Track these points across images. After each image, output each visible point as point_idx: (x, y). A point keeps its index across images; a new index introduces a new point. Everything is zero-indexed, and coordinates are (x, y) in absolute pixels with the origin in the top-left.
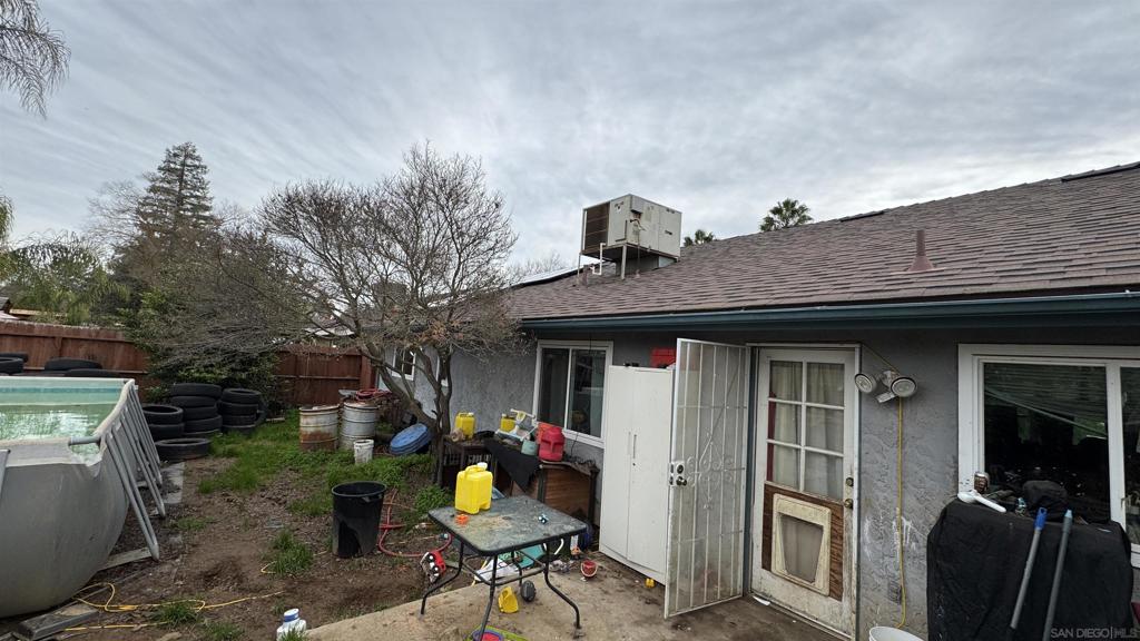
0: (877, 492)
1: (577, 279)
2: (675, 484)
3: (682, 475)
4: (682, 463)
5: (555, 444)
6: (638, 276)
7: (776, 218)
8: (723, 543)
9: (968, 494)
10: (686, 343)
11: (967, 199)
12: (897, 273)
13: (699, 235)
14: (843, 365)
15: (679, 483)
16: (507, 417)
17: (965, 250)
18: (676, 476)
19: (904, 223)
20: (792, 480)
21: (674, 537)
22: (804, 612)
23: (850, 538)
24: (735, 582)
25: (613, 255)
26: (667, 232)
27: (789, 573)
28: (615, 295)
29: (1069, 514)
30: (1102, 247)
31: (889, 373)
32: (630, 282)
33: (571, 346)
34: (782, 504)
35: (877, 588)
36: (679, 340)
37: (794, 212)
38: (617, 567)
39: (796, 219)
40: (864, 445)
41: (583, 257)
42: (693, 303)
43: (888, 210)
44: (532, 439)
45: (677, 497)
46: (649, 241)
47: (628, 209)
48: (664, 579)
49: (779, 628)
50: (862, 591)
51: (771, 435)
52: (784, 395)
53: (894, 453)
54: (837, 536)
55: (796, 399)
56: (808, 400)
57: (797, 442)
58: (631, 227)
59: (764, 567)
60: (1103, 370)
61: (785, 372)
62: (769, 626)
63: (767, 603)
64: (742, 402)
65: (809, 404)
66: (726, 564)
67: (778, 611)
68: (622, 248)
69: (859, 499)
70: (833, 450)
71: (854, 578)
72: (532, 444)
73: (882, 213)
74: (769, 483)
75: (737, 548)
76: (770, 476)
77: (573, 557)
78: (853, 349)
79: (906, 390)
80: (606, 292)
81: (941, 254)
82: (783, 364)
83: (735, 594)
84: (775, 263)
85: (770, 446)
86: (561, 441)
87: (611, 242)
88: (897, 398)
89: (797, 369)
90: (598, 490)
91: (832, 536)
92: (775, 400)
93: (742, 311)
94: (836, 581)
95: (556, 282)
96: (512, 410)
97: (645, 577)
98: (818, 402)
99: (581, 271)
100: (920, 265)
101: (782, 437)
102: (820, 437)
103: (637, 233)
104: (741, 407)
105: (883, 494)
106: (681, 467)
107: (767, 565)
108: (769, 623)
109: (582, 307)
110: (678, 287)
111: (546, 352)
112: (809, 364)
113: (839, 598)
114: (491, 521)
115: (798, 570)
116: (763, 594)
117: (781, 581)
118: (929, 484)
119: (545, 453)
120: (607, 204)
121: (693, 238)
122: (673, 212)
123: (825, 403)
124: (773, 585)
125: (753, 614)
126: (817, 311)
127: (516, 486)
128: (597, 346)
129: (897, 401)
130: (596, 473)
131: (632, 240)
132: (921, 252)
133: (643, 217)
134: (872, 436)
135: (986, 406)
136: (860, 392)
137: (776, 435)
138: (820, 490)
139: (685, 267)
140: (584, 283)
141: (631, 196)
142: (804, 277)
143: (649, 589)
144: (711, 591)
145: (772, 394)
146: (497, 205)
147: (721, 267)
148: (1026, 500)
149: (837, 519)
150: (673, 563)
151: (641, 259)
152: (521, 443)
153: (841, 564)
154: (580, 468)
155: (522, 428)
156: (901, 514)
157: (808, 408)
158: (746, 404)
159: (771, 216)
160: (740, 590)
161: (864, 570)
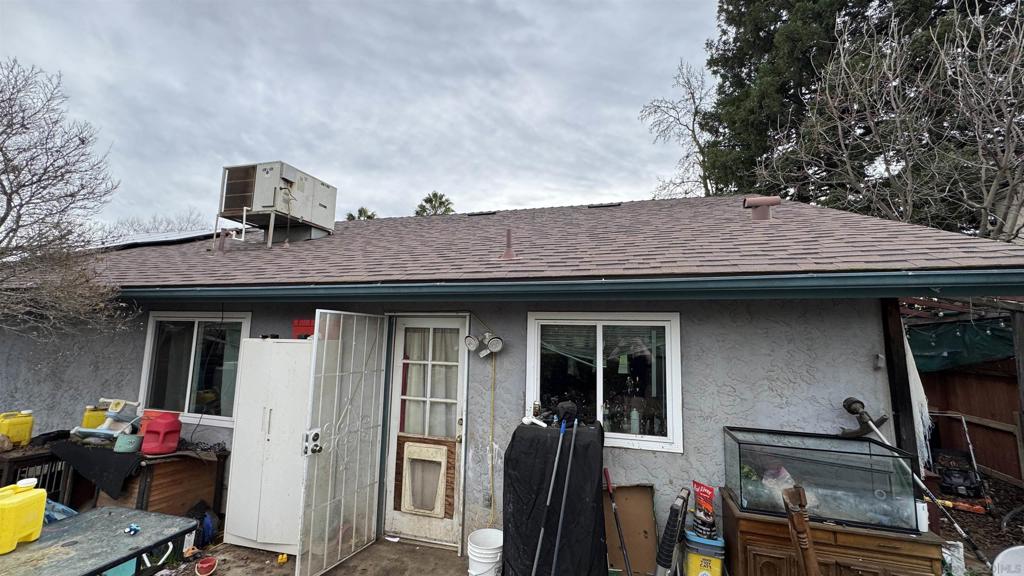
0: (478, 426)
1: (213, 244)
2: (309, 453)
3: (318, 443)
4: (317, 431)
5: (166, 434)
6: (287, 245)
7: (428, 206)
8: (359, 498)
9: (529, 419)
10: (326, 314)
11: (542, 210)
12: (494, 259)
13: (362, 212)
14: (458, 330)
15: (314, 451)
16: (96, 409)
17: (534, 246)
18: (311, 445)
19: (506, 222)
20: (420, 429)
21: (307, 505)
22: (426, 537)
23: (459, 466)
24: (370, 529)
25: (259, 221)
26: (320, 205)
27: (415, 508)
28: (258, 263)
29: (576, 422)
30: (597, 251)
31: (487, 335)
32: (277, 250)
33: (198, 318)
34: (412, 450)
35: (476, 501)
36: (318, 311)
37: (441, 203)
38: (245, 554)
39: (443, 209)
40: (471, 391)
41: (221, 219)
42: (336, 275)
43: (499, 212)
44: (135, 431)
45: (311, 466)
46: (300, 211)
47: (279, 175)
48: (296, 551)
49: (405, 559)
50: (467, 506)
51: (404, 392)
52: (415, 357)
53: (488, 396)
54: (451, 467)
55: (424, 359)
56: (434, 359)
57: (424, 396)
58: (281, 195)
59: (395, 509)
60: (595, 327)
61: (416, 337)
62: (396, 560)
63: (396, 540)
64: (379, 365)
65: (434, 363)
66: (361, 516)
67: (406, 544)
68: (270, 215)
69: (466, 434)
70: (450, 398)
71: (461, 498)
72: (134, 438)
73: (494, 213)
74: (402, 434)
75: (372, 498)
76: (402, 428)
77: (186, 560)
78: (465, 317)
79: (496, 347)
80: (247, 259)
81: (521, 248)
82: (415, 330)
83: (369, 540)
84: (415, 244)
85: (403, 402)
86: (176, 427)
87: (257, 207)
88: (492, 353)
89: (426, 334)
90: (226, 475)
91: (448, 468)
92: (408, 361)
93: (379, 285)
94: (450, 504)
95: (188, 245)
96: (102, 400)
97: (276, 554)
98: (440, 360)
99: (218, 235)
100: (508, 254)
101: (412, 393)
102: (441, 389)
103: (287, 202)
104: (379, 370)
105: (482, 428)
106: (317, 435)
107: (397, 507)
108: (396, 557)
109: (211, 275)
110: (324, 259)
111: (161, 327)
112: (435, 329)
113: (451, 517)
114: (37, 555)
115: (422, 504)
116: (394, 532)
117: (409, 516)
118: (509, 414)
119: (151, 445)
120: (254, 168)
121: (356, 214)
122: (328, 186)
123: (446, 360)
124: (402, 523)
125: (384, 554)
126: (437, 286)
127: (103, 494)
128: (230, 318)
129: (492, 355)
130: (224, 455)
131: (281, 208)
132: (509, 245)
133: (295, 187)
134: (476, 384)
135: (542, 354)
136: (469, 351)
137: (408, 392)
138: (440, 434)
139: (337, 240)
140: (221, 248)
141: (282, 164)
142: (434, 257)
143: (281, 566)
144: (346, 546)
145: (406, 357)
146: (83, 141)
147: (369, 243)
148: (558, 416)
149: (451, 454)
150: (306, 532)
151: (291, 228)
152: (112, 440)
153: (453, 489)
154: (204, 456)
155: (118, 420)
156: (493, 440)
157: (433, 366)
158: (384, 367)
159: (424, 204)
160: (373, 536)
161: (468, 490)
